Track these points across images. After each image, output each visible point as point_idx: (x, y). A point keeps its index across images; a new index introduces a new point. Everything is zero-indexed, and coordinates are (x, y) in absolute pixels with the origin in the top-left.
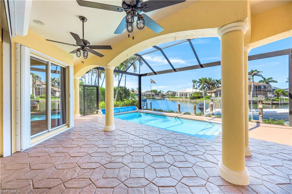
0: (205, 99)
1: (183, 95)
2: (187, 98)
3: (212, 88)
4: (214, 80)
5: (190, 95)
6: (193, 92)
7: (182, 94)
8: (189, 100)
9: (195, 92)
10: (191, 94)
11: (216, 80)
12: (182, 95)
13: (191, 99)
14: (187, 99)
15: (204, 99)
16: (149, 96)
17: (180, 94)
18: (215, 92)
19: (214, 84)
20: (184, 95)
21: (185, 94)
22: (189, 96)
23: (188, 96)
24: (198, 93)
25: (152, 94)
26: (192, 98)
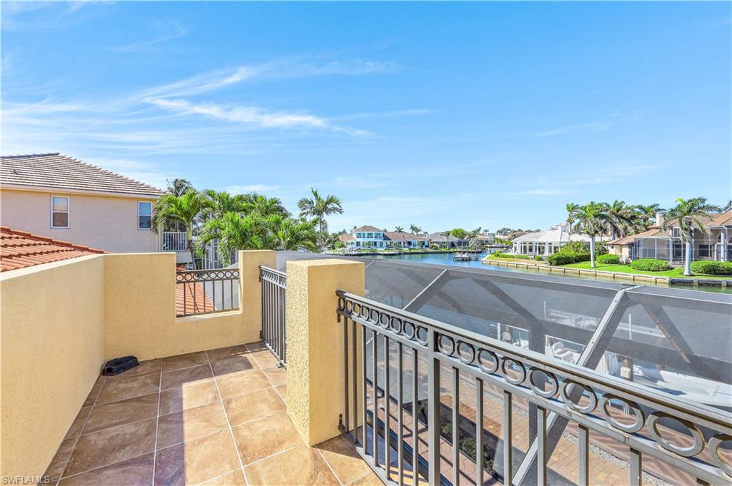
0: (595, 267)
1: (531, 250)
2: (541, 259)
3: (625, 229)
4: (632, 208)
5: (553, 249)
6: (561, 242)
7: (528, 245)
8: (547, 265)
9: (567, 243)
10: (555, 248)
11: (641, 208)
12: (528, 248)
13: (551, 264)
14: (540, 264)
15: (592, 266)
16: (441, 247)
17: (523, 245)
18: (631, 245)
19: (633, 217)
20: (534, 248)
21: (538, 245)
22: (550, 251)
23: (547, 254)
24: (576, 246)
25: (450, 241)
26: (554, 259)
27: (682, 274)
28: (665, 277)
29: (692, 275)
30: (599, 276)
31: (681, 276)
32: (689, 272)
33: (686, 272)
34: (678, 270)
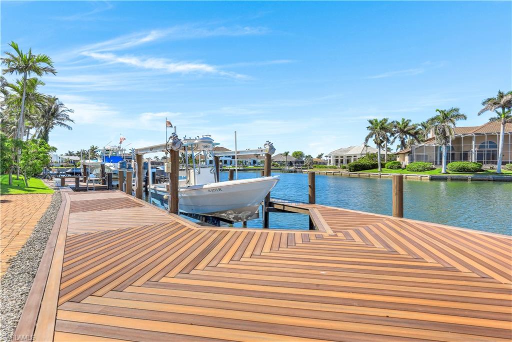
1: (342, 162)
4: (416, 126)
7: (339, 159)
8: (347, 172)
10: (359, 159)
12: (339, 161)
13: (350, 171)
15: (379, 170)
16: (281, 166)
17: (335, 159)
18: (408, 153)
20: (344, 160)
21: (346, 158)
26: (352, 166)
27: (440, 172)
28: (428, 174)
29: (447, 173)
30: (383, 177)
31: (439, 174)
32: (445, 171)
33: (443, 171)
34: (438, 170)
